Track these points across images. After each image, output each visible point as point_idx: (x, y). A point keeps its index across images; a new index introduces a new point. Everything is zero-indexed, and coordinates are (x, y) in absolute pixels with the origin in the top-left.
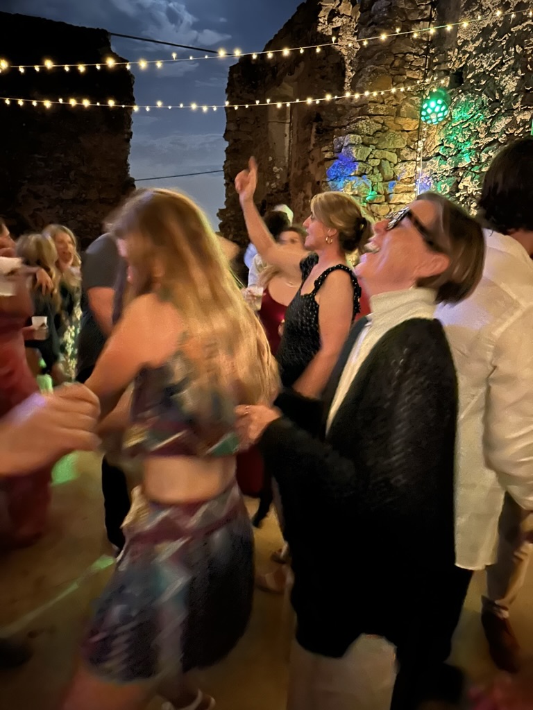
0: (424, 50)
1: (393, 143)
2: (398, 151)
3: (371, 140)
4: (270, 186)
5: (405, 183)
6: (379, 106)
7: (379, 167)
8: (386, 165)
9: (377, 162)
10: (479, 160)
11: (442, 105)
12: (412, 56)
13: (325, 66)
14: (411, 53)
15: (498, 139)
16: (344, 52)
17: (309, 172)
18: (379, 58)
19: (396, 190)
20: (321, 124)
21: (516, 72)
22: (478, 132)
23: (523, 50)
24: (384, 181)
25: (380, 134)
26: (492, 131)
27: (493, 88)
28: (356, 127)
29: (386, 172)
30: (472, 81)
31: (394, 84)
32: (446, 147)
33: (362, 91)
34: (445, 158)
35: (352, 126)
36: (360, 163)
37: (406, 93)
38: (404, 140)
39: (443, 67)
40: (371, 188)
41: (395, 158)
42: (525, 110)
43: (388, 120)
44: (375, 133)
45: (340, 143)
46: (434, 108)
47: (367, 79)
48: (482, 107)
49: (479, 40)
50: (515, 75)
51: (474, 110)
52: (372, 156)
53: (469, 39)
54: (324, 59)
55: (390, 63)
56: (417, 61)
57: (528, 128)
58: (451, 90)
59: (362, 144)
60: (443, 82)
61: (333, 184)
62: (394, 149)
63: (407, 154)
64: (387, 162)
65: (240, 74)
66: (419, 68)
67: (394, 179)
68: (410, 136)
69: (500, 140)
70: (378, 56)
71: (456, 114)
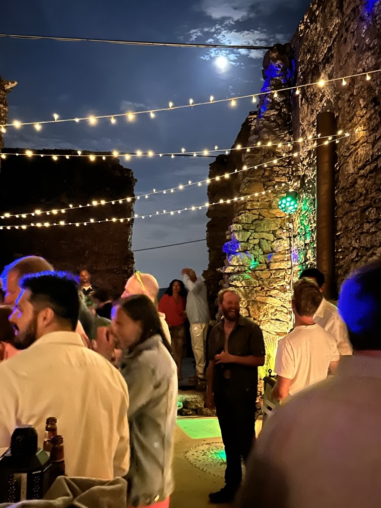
0: (287, 162)
2: (274, 232)
3: (250, 227)
5: (283, 254)
6: (255, 203)
7: (259, 244)
8: (264, 243)
9: (257, 241)
11: (291, 201)
12: (277, 168)
18: (252, 172)
19: (274, 259)
22: (311, 219)
24: (264, 254)
25: (256, 222)
28: (239, 218)
29: (265, 248)
30: (307, 185)
31: (265, 187)
32: (301, 229)
34: (301, 236)
35: (235, 218)
36: (243, 243)
37: (277, 192)
38: (277, 224)
39: (297, 174)
40: (253, 260)
41: (271, 237)
43: (262, 212)
44: (253, 222)
45: (231, 230)
47: (243, 187)
51: (309, 204)
52: (251, 238)
53: (304, 157)
55: (261, 174)
56: (282, 170)
59: (243, 229)
60: (296, 184)
62: (270, 231)
63: (281, 234)
64: (265, 240)
66: (284, 175)
67: (272, 252)
68: (283, 221)
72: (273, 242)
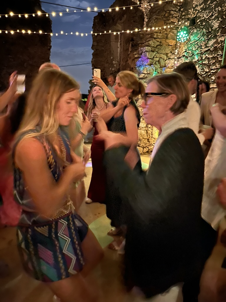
0: (179, 9)
1: (165, 51)
2: (167, 54)
3: (155, 49)
4: (112, 70)
5: (170, 68)
6: (159, 34)
7: (159, 61)
8: (161, 60)
9: (157, 59)
10: (202, 58)
11: (186, 34)
12: (173, 12)
13: (135, 17)
14: (172, 10)
15: (210, 49)
16: (144, 10)
17: (128, 64)
18: (159, 13)
19: (166, 71)
20: (134, 43)
21: (219, 19)
22: (201, 46)
23: (222, 9)
24: (161, 67)
25: (159, 47)
26: (208, 46)
27: (209, 26)
28: (149, 43)
29: (161, 63)
30: (199, 23)
31: (165, 24)
32: (188, 53)
33: (151, 28)
34: (187, 57)
35: (147, 43)
36: (150, 60)
37: (170, 28)
38: (169, 49)
39: (187, 17)
40: (155, 71)
41: (165, 57)
42: (222, 36)
43: (162, 40)
44: (157, 46)
45: (141, 51)
46: (182, 35)
47: (153, 22)
48: (203, 35)
49: (202, 4)
50: (218, 20)
51: (200, 36)
52: (155, 57)
53: (198, 4)
54: (135, 13)
55: (164, 15)
56: (175, 14)
57: (223, 44)
58: (190, 27)
59: (151, 51)
60: (186, 23)
61: (139, 69)
62: (165, 53)
63: (171, 56)
64: (162, 59)
65: (98, 20)
66: (176, 17)
67: (165, 67)
68: (172, 47)
69: (211, 49)
70: (158, 12)
71: (192, 38)
72: (165, 60)
